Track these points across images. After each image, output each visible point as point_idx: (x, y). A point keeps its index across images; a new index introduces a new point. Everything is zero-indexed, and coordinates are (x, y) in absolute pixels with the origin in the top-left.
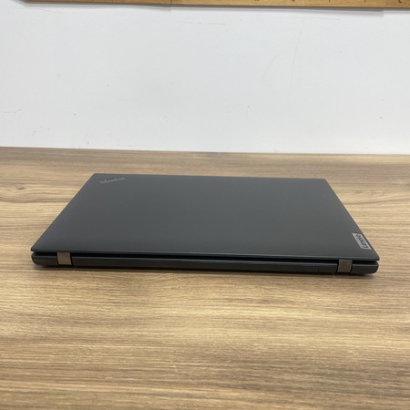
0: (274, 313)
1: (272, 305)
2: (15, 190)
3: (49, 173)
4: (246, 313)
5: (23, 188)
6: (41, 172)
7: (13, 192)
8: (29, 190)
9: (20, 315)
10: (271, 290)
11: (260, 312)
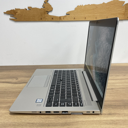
0: (114, 118)
1: (112, 115)
2: (15, 80)
3: (25, 73)
4: (105, 119)
5: (17, 79)
6: (22, 73)
7: (14, 80)
8: (20, 79)
9: (29, 123)
10: (110, 110)
11: (110, 118)
